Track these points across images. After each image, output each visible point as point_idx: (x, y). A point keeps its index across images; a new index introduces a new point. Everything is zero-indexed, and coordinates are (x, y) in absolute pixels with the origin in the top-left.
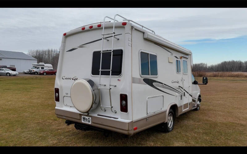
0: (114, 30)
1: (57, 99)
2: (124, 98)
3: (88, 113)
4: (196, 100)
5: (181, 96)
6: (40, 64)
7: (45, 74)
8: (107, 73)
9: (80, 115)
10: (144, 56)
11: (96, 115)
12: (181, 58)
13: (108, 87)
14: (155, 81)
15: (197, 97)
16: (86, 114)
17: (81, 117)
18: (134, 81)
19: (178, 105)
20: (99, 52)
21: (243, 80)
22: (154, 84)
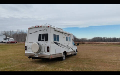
0: (45, 28)
1: (26, 50)
2: (48, 48)
3: (37, 53)
4: (75, 51)
5: (68, 49)
6: (8, 38)
7: (10, 43)
8: (43, 41)
9: (34, 54)
10: (55, 35)
11: (40, 54)
12: (68, 36)
13: (44, 45)
14: (58, 43)
15: (75, 50)
16: (36, 54)
17: (34, 55)
18: (51, 43)
19: (67, 52)
20: (41, 34)
21: (100, 45)
22: (58, 44)
